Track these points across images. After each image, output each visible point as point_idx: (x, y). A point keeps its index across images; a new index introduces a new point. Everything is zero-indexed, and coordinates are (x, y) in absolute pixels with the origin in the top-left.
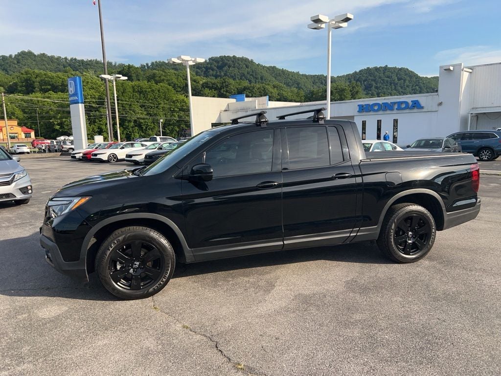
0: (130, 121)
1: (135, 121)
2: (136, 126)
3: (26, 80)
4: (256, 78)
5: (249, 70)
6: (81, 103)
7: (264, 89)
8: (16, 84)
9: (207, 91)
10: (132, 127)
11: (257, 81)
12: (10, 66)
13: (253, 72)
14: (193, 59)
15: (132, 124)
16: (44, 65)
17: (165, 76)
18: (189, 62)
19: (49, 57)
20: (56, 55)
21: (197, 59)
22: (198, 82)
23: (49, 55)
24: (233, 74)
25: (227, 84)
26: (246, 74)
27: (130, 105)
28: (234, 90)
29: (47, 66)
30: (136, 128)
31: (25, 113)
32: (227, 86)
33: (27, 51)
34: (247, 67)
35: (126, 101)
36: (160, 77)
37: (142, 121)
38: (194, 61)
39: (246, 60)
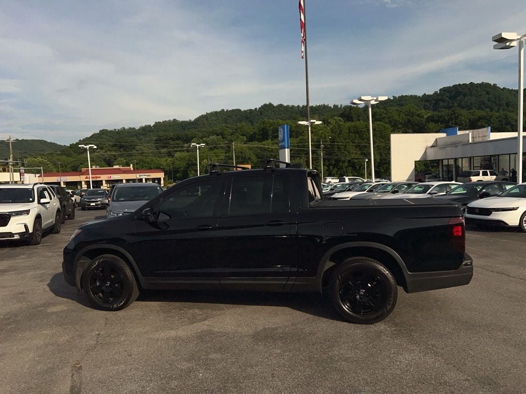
0: (344, 162)
1: (349, 161)
2: (349, 166)
3: (263, 129)
4: (500, 105)
5: (491, 96)
6: (288, 148)
7: (506, 116)
8: (255, 133)
9: (432, 125)
10: (347, 167)
11: (501, 108)
12: (255, 117)
13: (495, 98)
14: (375, 98)
15: (346, 164)
16: (280, 114)
17: (386, 114)
18: (371, 102)
19: (285, 107)
20: (290, 104)
21: (379, 97)
22: (423, 117)
23: (285, 105)
24: (469, 104)
25: (456, 115)
26: (486, 101)
27: (346, 146)
28: (465, 122)
29: (283, 115)
30: (350, 168)
31: (258, 157)
32: (456, 118)
33: (268, 104)
34: (488, 93)
35: (341, 142)
36: (381, 115)
37: (356, 161)
38: (376, 101)
39: (488, 85)
